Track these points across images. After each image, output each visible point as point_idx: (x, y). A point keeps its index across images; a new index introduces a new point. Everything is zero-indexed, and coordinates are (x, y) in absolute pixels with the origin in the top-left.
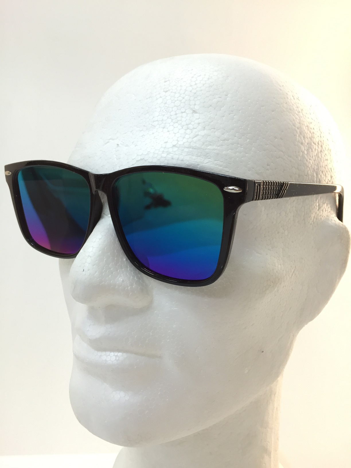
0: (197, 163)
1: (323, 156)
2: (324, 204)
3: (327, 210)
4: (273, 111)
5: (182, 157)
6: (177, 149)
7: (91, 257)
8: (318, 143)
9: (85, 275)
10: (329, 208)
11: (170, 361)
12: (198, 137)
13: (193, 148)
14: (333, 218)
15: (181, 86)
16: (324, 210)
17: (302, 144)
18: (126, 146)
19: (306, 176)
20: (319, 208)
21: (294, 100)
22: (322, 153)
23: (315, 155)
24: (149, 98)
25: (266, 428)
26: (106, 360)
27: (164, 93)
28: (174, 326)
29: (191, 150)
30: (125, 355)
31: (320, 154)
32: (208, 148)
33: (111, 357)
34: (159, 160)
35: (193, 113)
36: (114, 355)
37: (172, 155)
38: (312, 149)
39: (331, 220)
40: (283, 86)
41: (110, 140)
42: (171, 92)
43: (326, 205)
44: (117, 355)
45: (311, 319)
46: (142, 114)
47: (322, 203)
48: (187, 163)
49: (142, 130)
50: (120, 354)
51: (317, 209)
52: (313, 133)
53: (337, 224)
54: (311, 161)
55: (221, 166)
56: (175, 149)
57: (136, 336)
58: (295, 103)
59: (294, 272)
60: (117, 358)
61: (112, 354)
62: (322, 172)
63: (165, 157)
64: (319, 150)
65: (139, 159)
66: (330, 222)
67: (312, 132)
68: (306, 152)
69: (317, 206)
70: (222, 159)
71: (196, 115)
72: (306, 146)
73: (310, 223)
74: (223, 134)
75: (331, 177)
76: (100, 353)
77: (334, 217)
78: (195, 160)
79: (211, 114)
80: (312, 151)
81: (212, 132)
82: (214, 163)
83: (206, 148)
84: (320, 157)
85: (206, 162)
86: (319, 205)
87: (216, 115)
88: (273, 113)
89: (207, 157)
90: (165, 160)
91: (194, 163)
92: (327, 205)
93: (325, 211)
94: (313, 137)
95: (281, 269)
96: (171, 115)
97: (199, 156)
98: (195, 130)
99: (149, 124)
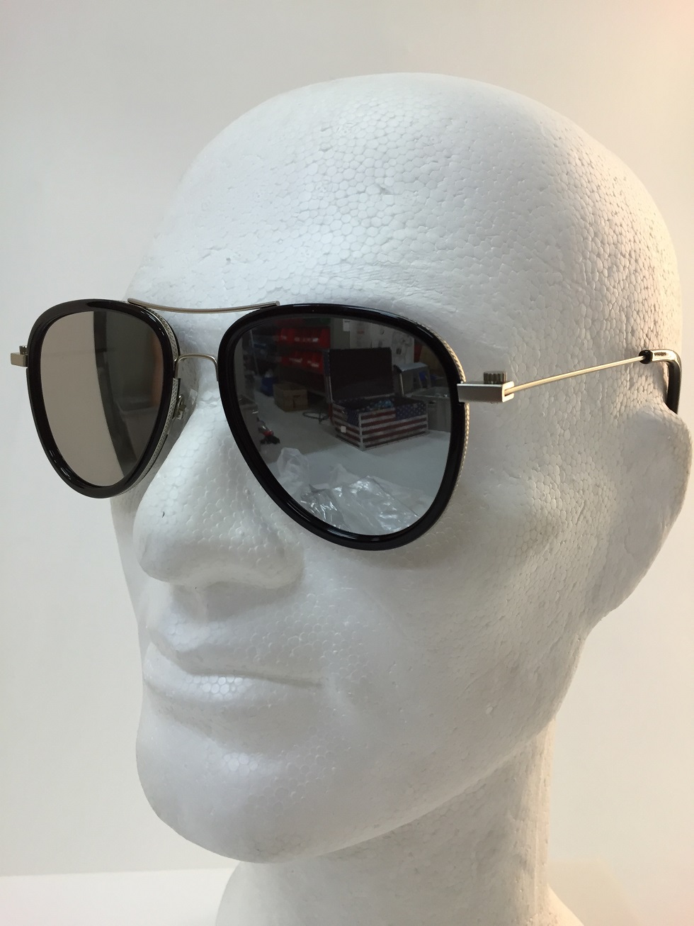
0: (390, 296)
1: (639, 281)
2: (641, 376)
3: (646, 388)
4: (541, 189)
5: (360, 284)
6: (350, 266)
7: (177, 487)
8: (630, 255)
9: (167, 523)
10: (650, 384)
11: (339, 692)
12: (392, 243)
13: (382, 266)
14: (658, 404)
15: (355, 138)
16: (641, 389)
17: (599, 255)
18: (245, 262)
19: (607, 320)
20: (632, 385)
21: (582, 167)
22: (637, 274)
23: (625, 278)
24: (292, 162)
25: (524, 821)
26: (210, 692)
27: (322, 153)
28: (346, 623)
29: (378, 268)
30: (249, 682)
31: (633, 277)
32: (412, 264)
33: (220, 686)
34: (314, 289)
35: (380, 194)
36: (227, 682)
37: (341, 279)
38: (617, 267)
39: (654, 408)
40: (560, 138)
41: (213, 251)
42: (336, 151)
43: (644, 378)
44: (233, 682)
45: (615, 607)
46: (277, 196)
47: (636, 376)
48: (370, 296)
49: (277, 229)
50: (238, 680)
51: (628, 387)
52: (621, 234)
53: (666, 416)
54: (616, 290)
55: (439, 302)
56: (347, 267)
57: (270, 644)
58: (584, 172)
59: (582, 513)
60: (233, 689)
61: (223, 680)
62: (638, 313)
63: (325, 284)
64: (633, 268)
65: (273, 288)
66: (653, 414)
67: (617, 233)
68: (606, 272)
69: (627, 381)
70: (440, 287)
71: (388, 199)
72: (607, 260)
73: (614, 414)
74: (442, 237)
75: (655, 323)
76: (197, 680)
77: (660, 402)
78: (387, 290)
79: (417, 195)
80: (618, 271)
81: (421, 232)
82: (425, 295)
83: (409, 264)
84: (635, 283)
85: (408, 293)
86: (631, 379)
87: (428, 198)
88: (541, 193)
89: (410, 283)
90: (326, 289)
91: (384, 295)
92: (646, 379)
93: (643, 391)
94: (620, 241)
95: (557, 507)
96: (337, 199)
97: (395, 282)
98: (386, 228)
99: (292, 217)
